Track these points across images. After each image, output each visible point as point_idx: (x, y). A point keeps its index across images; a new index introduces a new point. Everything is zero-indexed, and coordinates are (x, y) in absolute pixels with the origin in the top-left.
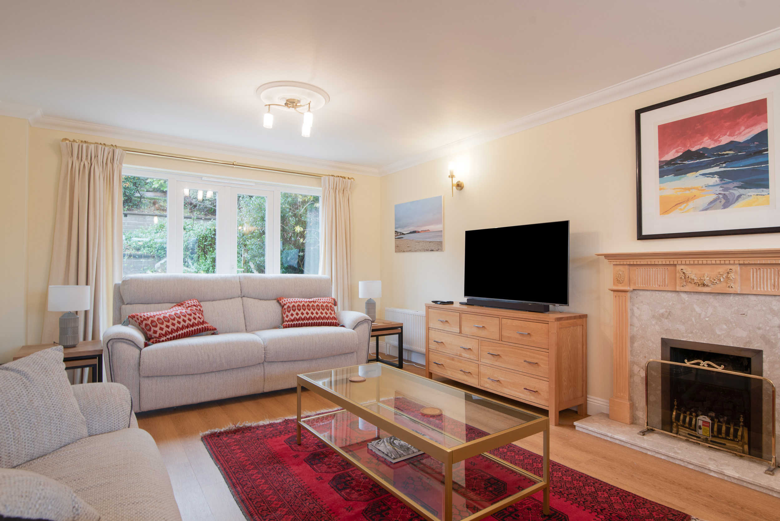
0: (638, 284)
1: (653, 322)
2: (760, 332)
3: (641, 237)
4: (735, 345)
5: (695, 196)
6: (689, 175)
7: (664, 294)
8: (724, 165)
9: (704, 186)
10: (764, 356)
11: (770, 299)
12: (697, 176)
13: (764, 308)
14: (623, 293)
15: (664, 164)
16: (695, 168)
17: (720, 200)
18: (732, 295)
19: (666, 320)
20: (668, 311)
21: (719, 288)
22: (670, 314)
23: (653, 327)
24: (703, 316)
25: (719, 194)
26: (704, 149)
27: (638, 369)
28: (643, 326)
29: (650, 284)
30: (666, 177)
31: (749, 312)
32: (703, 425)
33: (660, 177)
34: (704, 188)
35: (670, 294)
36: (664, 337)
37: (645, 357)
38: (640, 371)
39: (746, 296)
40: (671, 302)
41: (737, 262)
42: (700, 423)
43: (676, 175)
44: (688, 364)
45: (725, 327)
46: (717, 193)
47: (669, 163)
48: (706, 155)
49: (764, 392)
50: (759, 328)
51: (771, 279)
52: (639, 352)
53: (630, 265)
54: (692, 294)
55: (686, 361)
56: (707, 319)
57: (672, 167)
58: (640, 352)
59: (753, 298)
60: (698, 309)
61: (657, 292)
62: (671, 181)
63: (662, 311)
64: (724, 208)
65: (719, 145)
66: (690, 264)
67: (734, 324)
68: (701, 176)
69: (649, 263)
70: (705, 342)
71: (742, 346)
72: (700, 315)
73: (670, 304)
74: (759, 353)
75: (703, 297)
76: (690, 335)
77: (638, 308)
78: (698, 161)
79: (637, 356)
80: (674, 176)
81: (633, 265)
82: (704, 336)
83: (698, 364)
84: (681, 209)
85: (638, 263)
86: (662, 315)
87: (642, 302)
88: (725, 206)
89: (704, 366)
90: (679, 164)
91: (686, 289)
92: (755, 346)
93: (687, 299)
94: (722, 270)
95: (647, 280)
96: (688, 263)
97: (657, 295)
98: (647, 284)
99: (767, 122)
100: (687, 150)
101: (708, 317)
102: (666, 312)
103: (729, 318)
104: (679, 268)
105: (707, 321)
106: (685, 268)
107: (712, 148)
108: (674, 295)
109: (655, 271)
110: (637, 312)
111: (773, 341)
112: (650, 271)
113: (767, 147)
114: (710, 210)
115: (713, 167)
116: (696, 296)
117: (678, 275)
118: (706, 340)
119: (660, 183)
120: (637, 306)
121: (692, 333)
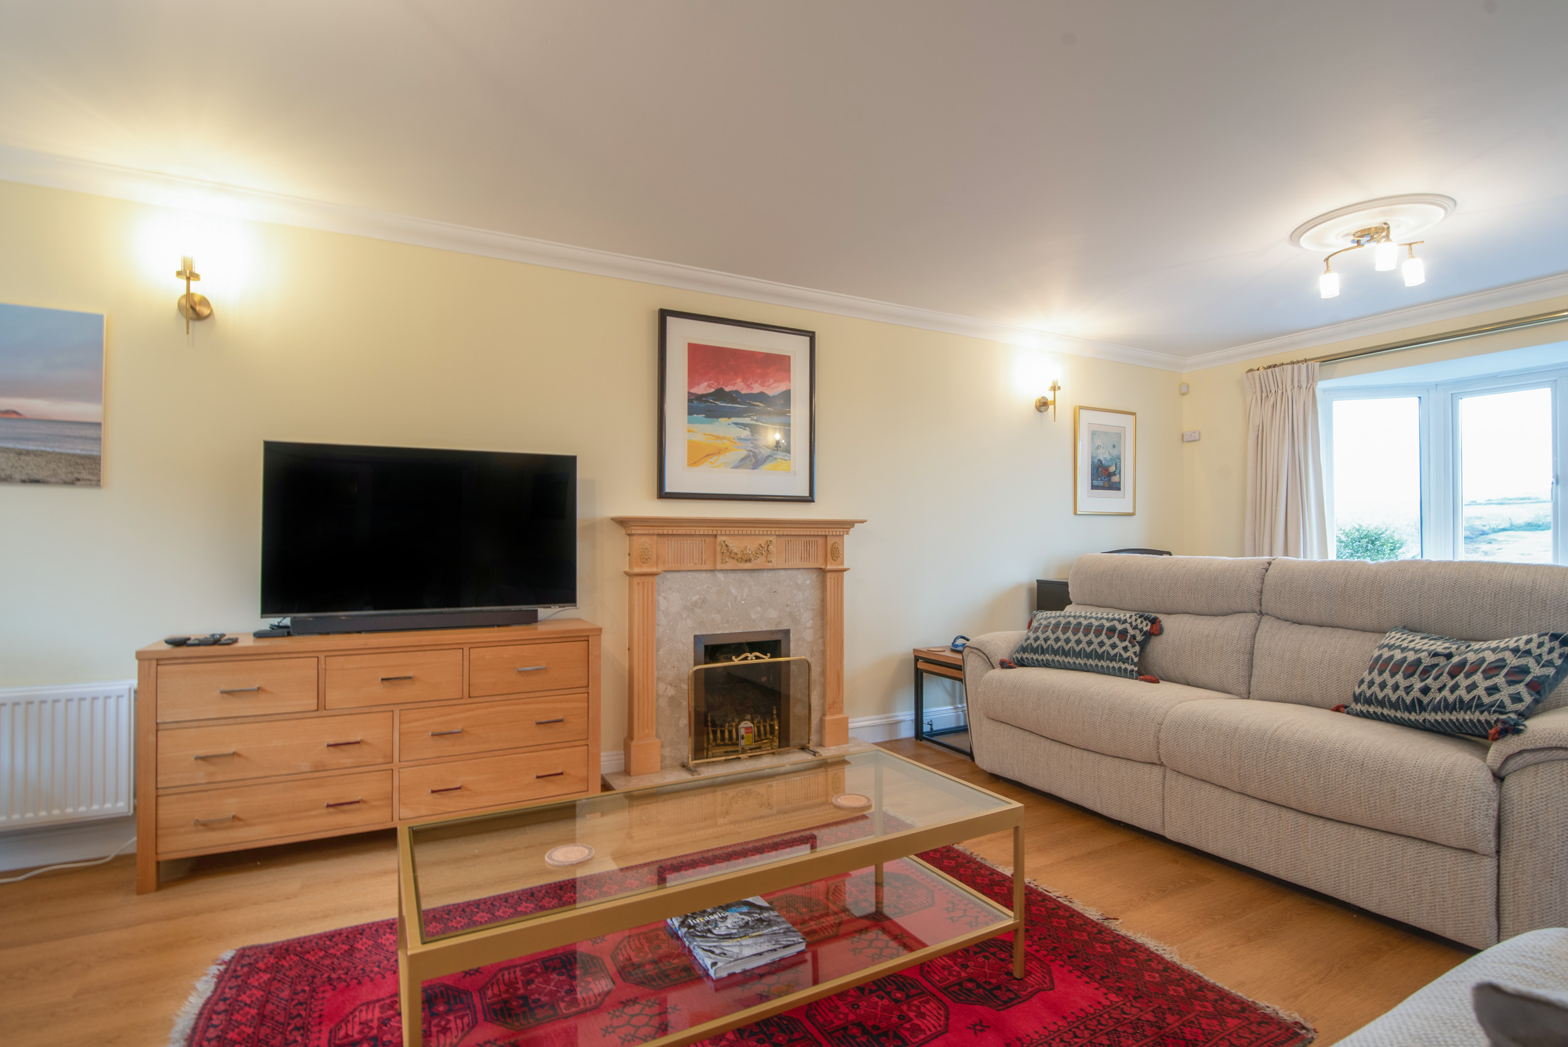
0: (668, 563)
1: (684, 616)
2: (788, 609)
3: (663, 494)
4: (769, 629)
5: (727, 448)
6: (722, 420)
7: (697, 575)
8: (755, 418)
9: (736, 438)
10: (791, 635)
11: (795, 572)
12: (729, 424)
13: (791, 583)
14: (650, 578)
15: (694, 397)
16: (728, 414)
17: (750, 459)
18: (766, 571)
19: (700, 611)
20: (702, 597)
21: (759, 562)
22: (704, 601)
23: (684, 622)
24: (739, 599)
25: (750, 451)
26: (737, 392)
27: (665, 687)
28: (671, 623)
29: (684, 563)
30: (695, 415)
31: (780, 588)
32: (746, 733)
33: (689, 414)
34: (736, 441)
35: (704, 575)
36: (697, 634)
37: (674, 667)
38: (666, 689)
39: (778, 571)
40: (706, 585)
41: (773, 533)
42: (742, 732)
43: (707, 416)
44: (736, 661)
45: (759, 609)
46: (749, 449)
47: (700, 398)
48: (739, 400)
49: (791, 673)
50: (787, 606)
51: (799, 552)
52: (665, 661)
53: (659, 535)
54: (729, 572)
55: (734, 658)
56: (743, 602)
57: (702, 405)
58: (668, 661)
59: (783, 573)
60: (734, 591)
61: (689, 573)
62: (701, 423)
63: (695, 598)
64: (753, 469)
65: (751, 392)
66: (734, 535)
67: (767, 605)
68: (734, 425)
69: (688, 532)
70: (740, 631)
71: (774, 629)
72: (736, 597)
73: (705, 587)
74: (787, 632)
75: (739, 575)
76: (726, 625)
77: (665, 598)
78: (730, 405)
79: (663, 669)
80: (706, 417)
81: (663, 535)
82: (741, 624)
83: (746, 658)
84: (712, 463)
85: (675, 532)
86: (695, 604)
87: (670, 589)
88: (755, 467)
89: (752, 659)
90: (711, 402)
91: (728, 566)
92: (784, 627)
93: (723, 579)
94: (762, 541)
95: (680, 556)
96: (728, 533)
97: (690, 576)
98: (680, 562)
99: (790, 382)
100: (720, 387)
101: (744, 600)
102: (700, 598)
103: (763, 598)
104: (720, 539)
105: (743, 604)
106: (729, 541)
107: (745, 394)
108: (708, 575)
109: (690, 543)
110: (663, 604)
111: (798, 617)
112: (684, 543)
113: (790, 408)
114: (741, 470)
115: (745, 417)
116: (732, 575)
117: (718, 548)
118: (741, 628)
119: (689, 422)
120: (664, 595)
121: (728, 622)
